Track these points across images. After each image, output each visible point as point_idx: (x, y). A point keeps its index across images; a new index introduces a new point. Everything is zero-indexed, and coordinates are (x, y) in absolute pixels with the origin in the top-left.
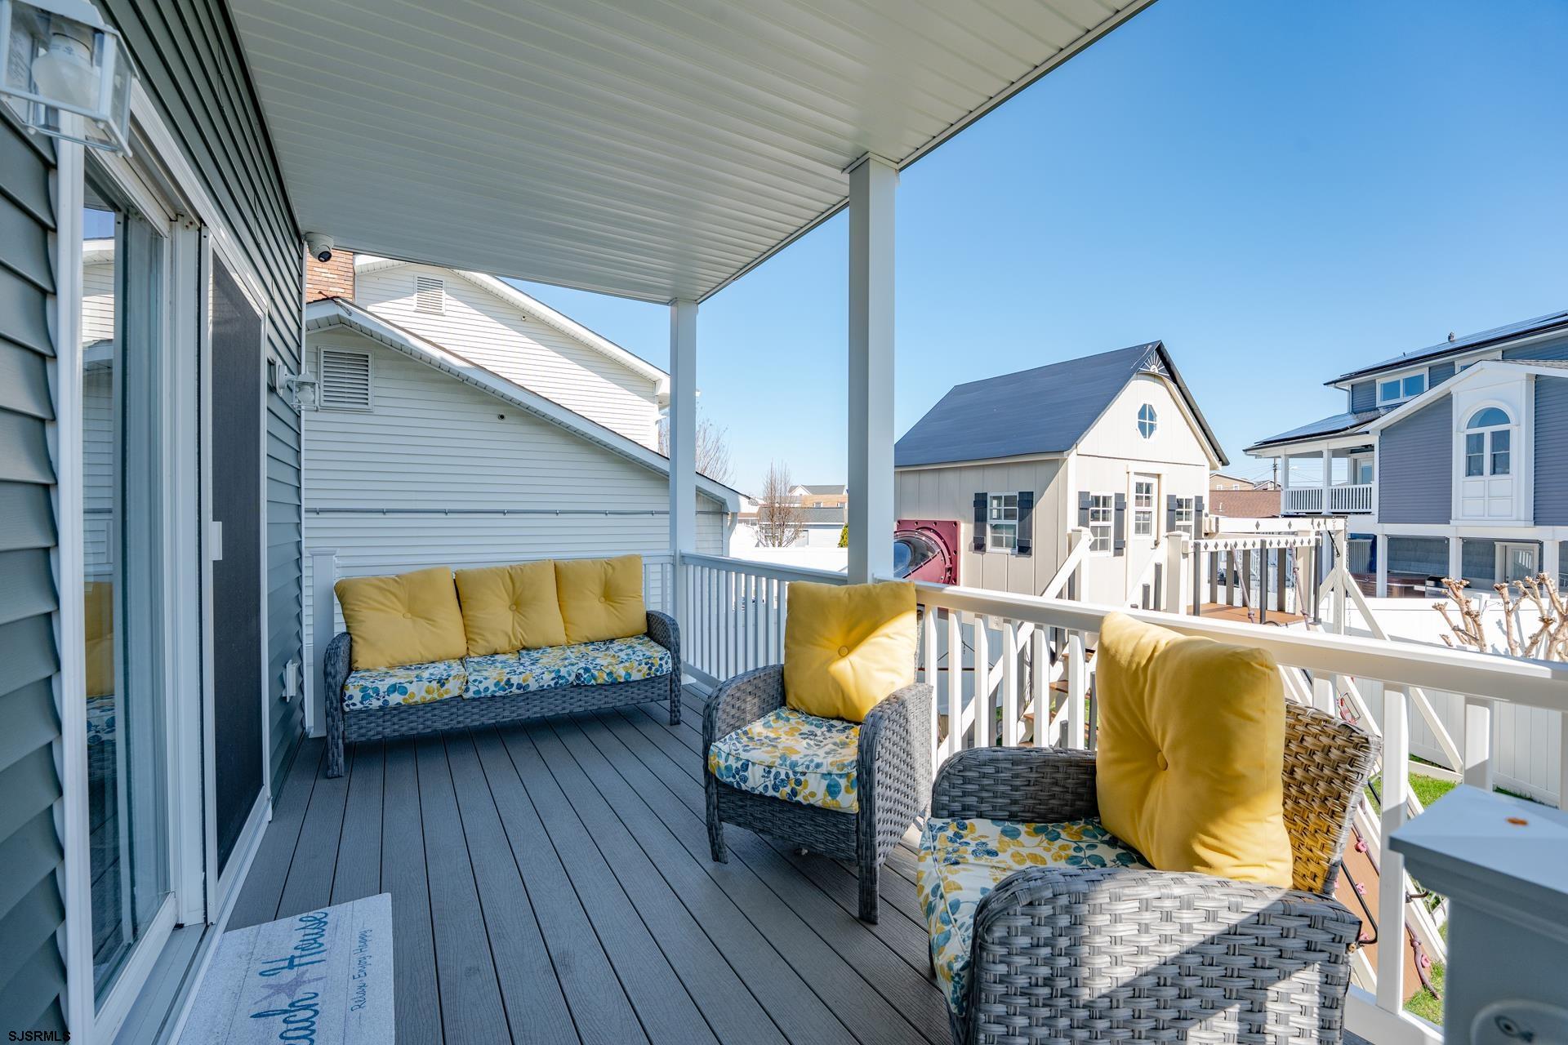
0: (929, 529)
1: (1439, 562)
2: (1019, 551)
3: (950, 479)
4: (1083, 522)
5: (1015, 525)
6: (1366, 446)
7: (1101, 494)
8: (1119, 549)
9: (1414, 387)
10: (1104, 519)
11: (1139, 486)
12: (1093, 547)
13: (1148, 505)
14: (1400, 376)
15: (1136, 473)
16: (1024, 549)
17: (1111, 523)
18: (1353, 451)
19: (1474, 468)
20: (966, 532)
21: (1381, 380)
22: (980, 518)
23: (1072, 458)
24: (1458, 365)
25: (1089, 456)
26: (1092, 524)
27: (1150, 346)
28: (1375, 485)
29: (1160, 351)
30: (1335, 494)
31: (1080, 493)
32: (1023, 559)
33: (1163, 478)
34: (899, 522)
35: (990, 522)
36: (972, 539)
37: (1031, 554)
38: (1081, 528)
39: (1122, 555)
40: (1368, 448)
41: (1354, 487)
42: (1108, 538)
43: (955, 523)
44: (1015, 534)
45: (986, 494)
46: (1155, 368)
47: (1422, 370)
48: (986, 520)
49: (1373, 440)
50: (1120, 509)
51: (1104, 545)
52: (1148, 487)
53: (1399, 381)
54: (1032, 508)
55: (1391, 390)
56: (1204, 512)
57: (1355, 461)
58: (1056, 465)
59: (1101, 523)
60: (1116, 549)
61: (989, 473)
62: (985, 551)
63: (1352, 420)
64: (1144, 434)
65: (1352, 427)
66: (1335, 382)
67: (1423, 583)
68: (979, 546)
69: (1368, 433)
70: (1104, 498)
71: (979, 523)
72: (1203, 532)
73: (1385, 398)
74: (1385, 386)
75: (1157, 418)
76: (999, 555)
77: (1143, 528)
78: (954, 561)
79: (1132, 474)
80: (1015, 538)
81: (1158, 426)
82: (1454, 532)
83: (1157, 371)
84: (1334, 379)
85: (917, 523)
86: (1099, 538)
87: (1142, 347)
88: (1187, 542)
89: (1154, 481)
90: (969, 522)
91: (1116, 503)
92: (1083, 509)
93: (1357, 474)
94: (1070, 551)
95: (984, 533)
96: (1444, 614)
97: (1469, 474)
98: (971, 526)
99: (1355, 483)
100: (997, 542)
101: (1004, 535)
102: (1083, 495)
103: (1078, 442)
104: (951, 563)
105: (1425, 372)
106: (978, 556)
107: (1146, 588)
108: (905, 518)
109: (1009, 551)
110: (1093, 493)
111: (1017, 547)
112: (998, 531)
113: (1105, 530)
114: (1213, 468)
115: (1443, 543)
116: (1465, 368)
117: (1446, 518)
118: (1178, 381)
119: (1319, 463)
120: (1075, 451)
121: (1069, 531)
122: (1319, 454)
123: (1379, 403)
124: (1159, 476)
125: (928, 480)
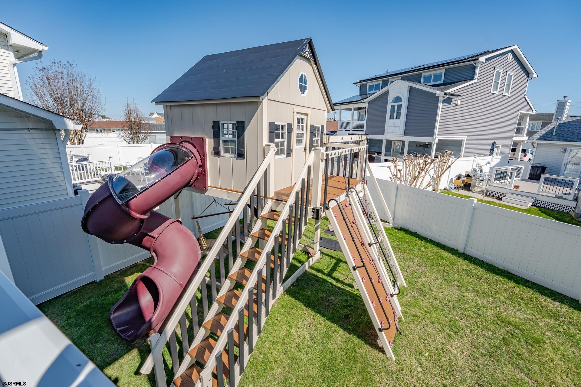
0: (188, 142)
1: (379, 147)
2: (238, 156)
3: (199, 111)
4: (271, 140)
5: (235, 141)
6: (363, 107)
7: (281, 123)
8: (289, 154)
9: (377, 87)
10: (282, 138)
11: (299, 120)
12: (277, 154)
13: (302, 129)
14: (374, 83)
15: (297, 113)
16: (241, 155)
17: (285, 140)
18: (359, 109)
19: (391, 117)
20: (209, 143)
21: (369, 84)
22: (217, 136)
23: (265, 102)
24: (390, 81)
25: (274, 101)
26: (276, 140)
27: (306, 40)
28: (365, 121)
29: (310, 43)
30: (354, 124)
31: (269, 123)
32: (240, 161)
33: (309, 115)
34: (171, 137)
35: (222, 138)
36: (213, 149)
37: (244, 158)
38: (270, 143)
39: (290, 156)
40: (364, 108)
41: (359, 121)
42: (284, 148)
43: (202, 139)
44: (235, 146)
45: (219, 121)
46: (307, 54)
47: (380, 82)
48: (219, 137)
49: (366, 105)
50: (290, 132)
51: (282, 152)
52: (302, 119)
53: (373, 85)
54: (244, 131)
55: (371, 88)
56: (324, 133)
57: (359, 112)
58: (257, 104)
59: (280, 140)
60: (287, 153)
61: (221, 109)
62: (220, 155)
63: (359, 98)
64: (301, 91)
65: (361, 100)
66: (356, 83)
67: (374, 154)
68: (217, 153)
69: (365, 102)
70: (282, 126)
71: (216, 139)
72: (323, 142)
73: (369, 91)
74: (370, 86)
75: (308, 83)
76: (228, 158)
77: (299, 141)
78: (203, 160)
79: (295, 113)
80: (235, 148)
81: (308, 88)
82: (384, 138)
83: (308, 56)
84: (356, 82)
85: (181, 138)
86: (279, 148)
87: (302, 41)
88: (323, 153)
89: (304, 117)
90: (210, 138)
91: (288, 129)
92: (271, 132)
93: (360, 117)
94: (264, 158)
95: (219, 145)
96: (390, 170)
97: (390, 119)
98: (212, 140)
99: (359, 120)
100: (227, 151)
101: (230, 146)
102: (271, 124)
103: (268, 91)
104: (202, 162)
105: (381, 82)
106: (216, 158)
107: (303, 180)
108: (175, 135)
109: (232, 155)
110: (276, 123)
111: (237, 154)
112: (227, 143)
113: (282, 144)
114: (328, 112)
115: (381, 141)
116: (391, 82)
117: (382, 133)
118: (317, 64)
119: (350, 112)
120: (266, 97)
121: (264, 145)
122: (350, 109)
123: (368, 92)
124: (307, 115)
125: (187, 111)
